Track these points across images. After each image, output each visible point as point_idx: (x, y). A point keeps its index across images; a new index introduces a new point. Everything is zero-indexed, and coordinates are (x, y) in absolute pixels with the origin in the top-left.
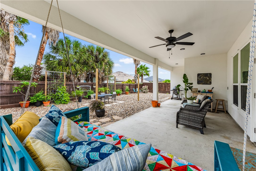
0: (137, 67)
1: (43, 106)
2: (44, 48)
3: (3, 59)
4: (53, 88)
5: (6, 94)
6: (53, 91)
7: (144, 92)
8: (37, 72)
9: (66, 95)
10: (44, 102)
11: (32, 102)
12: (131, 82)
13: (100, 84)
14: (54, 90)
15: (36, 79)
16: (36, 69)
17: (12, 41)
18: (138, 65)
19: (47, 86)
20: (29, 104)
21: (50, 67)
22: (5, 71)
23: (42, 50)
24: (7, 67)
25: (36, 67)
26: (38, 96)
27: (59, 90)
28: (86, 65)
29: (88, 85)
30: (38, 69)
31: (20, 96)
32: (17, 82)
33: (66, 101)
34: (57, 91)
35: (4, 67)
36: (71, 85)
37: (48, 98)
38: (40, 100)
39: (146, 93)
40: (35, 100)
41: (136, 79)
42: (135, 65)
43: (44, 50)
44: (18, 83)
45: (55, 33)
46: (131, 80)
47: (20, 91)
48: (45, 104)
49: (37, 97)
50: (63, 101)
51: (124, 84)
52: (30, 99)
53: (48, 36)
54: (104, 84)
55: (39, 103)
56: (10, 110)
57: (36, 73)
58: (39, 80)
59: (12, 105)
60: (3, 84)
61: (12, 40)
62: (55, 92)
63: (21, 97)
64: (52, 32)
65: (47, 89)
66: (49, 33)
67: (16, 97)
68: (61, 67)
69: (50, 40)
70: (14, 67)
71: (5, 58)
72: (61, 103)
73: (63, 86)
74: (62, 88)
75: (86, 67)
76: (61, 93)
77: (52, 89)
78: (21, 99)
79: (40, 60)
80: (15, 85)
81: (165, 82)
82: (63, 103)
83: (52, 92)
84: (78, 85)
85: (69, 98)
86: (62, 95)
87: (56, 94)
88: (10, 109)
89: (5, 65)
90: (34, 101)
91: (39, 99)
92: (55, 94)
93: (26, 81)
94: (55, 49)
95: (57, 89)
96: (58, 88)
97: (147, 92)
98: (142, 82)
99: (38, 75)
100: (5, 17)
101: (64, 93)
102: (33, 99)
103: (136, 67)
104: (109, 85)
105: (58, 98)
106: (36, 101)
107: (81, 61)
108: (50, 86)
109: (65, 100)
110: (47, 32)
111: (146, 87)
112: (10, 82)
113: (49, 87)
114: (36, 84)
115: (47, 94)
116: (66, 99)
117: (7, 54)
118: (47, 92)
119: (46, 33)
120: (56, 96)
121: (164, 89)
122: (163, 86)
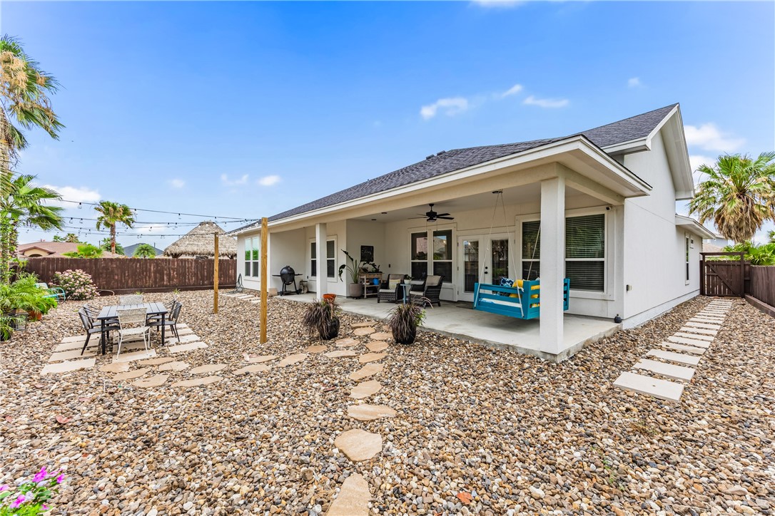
7: (81, 297)
39: (89, 298)
97: (92, 293)
121: (155, 278)
122: (150, 269)
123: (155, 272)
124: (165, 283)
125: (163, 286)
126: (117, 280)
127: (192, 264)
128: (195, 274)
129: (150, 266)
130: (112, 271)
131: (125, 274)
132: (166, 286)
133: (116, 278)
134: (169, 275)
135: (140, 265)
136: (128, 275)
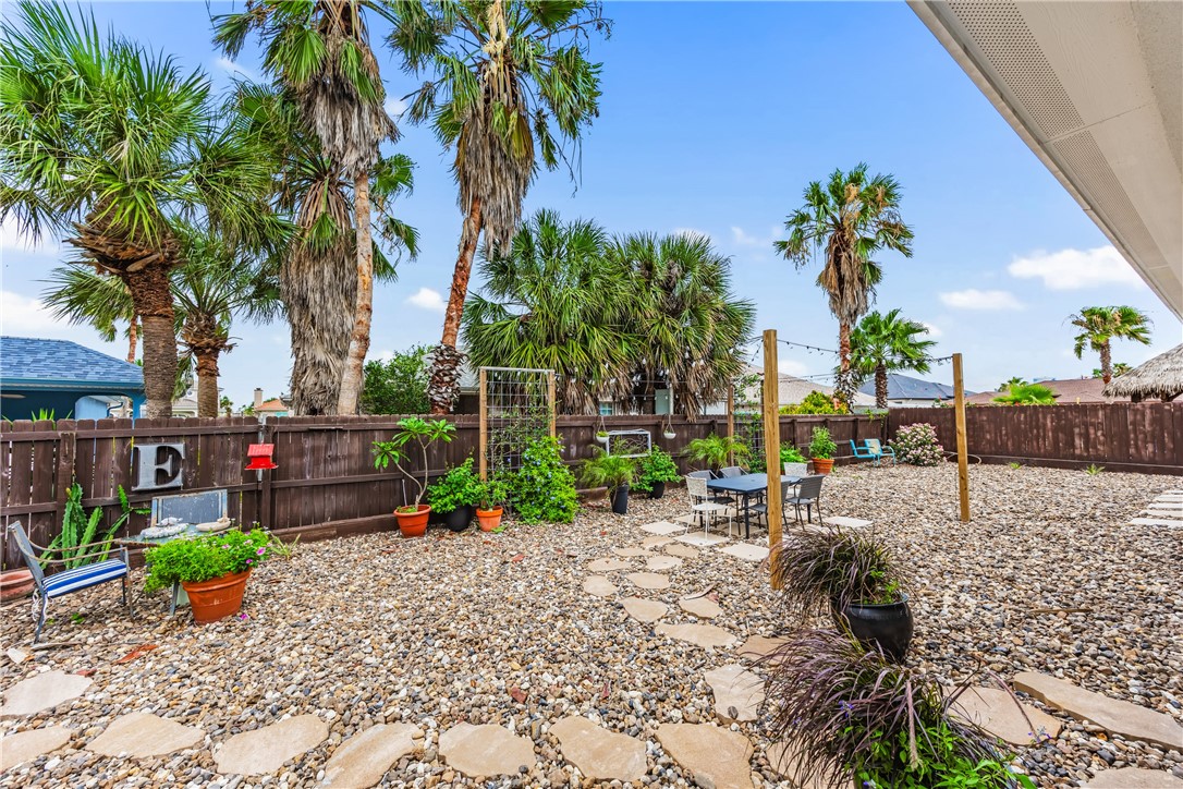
0: (852, 329)
1: (479, 529)
2: (469, 270)
3: (334, 332)
4: (511, 444)
5: (350, 471)
6: (509, 460)
7: (917, 462)
8: (445, 375)
9: (561, 476)
10: (479, 512)
11: (438, 511)
12: (827, 407)
13: (689, 418)
14: (514, 453)
15: (442, 407)
16: (442, 363)
17: (365, 254)
18: (853, 315)
19: (489, 436)
20: (426, 519)
21: (486, 350)
22: (345, 377)
23: (460, 281)
24: (350, 361)
25: (442, 354)
26: (460, 485)
27: (534, 454)
28: (626, 332)
29: (642, 426)
30: (448, 361)
31: (394, 480)
32: (384, 420)
33: (564, 510)
34: (526, 461)
35: (338, 364)
36: (571, 427)
37: (497, 490)
38: (467, 501)
39: (929, 465)
40: (447, 500)
41: (847, 388)
42: (842, 319)
43: (468, 278)
44: (389, 425)
45: (508, 197)
46: (824, 398)
47: (397, 462)
48: (484, 523)
49: (454, 486)
50: (552, 506)
51: (799, 420)
52: (431, 497)
53: (481, 215)
54: (708, 421)
55: (461, 517)
56: (366, 546)
57: (443, 382)
58: (451, 409)
59: (368, 522)
60: (340, 430)
61: (365, 249)
62: (516, 461)
63: (398, 486)
64: (498, 193)
65: (489, 452)
66: (485, 203)
67: (382, 485)
68: (530, 346)
69: (491, 232)
70: (366, 363)
71: (342, 326)
72: (544, 516)
73: (547, 434)
74: (545, 446)
75: (628, 341)
76: (543, 470)
77: (507, 448)
78: (398, 496)
79: (454, 324)
80: (376, 433)
81: (1015, 401)
82: (552, 516)
83: (506, 463)
84: (602, 429)
85: (573, 493)
86: (547, 478)
87: (523, 472)
88: (366, 541)
89: (342, 355)
90: (446, 505)
91: (462, 497)
92: (517, 471)
93: (414, 418)
94: (503, 273)
95: (523, 451)
96: (530, 446)
97: (933, 458)
98: (879, 407)
99: (450, 390)
100: (344, 160)
101: (550, 465)
102: (440, 497)
103: (844, 328)
104: (736, 424)
105: (529, 494)
106: (454, 507)
107: (608, 314)
108: (498, 434)
109: (563, 501)
110: (476, 199)
111: (925, 431)
112: (360, 420)
113: (497, 441)
114: (451, 427)
115: (490, 475)
116: (563, 496)
117: (346, 313)
118: (489, 464)
119: (476, 205)
120: (522, 480)
121: (1056, 441)
122: (1045, 425)
123: (1055, 430)
124: (1078, 452)
125: (1074, 456)
126: (989, 442)
127: (1143, 415)
128: (1153, 437)
129: (1045, 418)
130: (982, 427)
131: (1001, 432)
132: (1080, 457)
133: (988, 437)
134: (1086, 436)
135: (1025, 417)
136: (1006, 434)
